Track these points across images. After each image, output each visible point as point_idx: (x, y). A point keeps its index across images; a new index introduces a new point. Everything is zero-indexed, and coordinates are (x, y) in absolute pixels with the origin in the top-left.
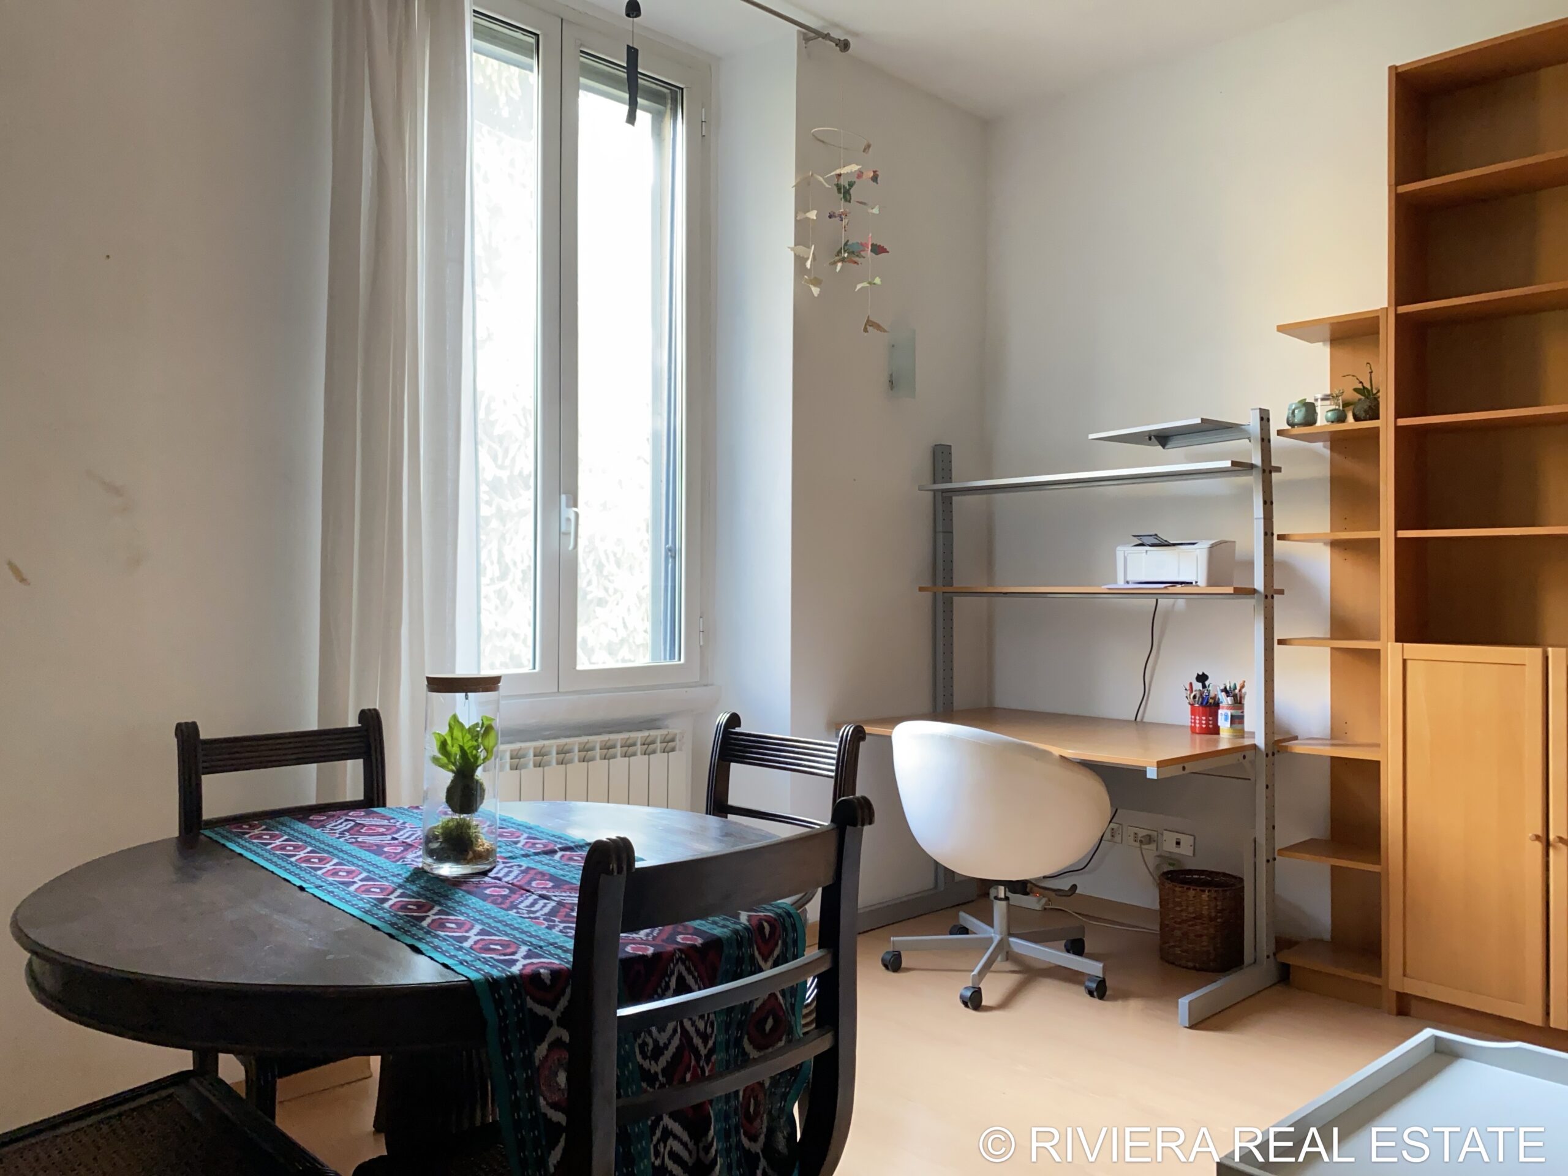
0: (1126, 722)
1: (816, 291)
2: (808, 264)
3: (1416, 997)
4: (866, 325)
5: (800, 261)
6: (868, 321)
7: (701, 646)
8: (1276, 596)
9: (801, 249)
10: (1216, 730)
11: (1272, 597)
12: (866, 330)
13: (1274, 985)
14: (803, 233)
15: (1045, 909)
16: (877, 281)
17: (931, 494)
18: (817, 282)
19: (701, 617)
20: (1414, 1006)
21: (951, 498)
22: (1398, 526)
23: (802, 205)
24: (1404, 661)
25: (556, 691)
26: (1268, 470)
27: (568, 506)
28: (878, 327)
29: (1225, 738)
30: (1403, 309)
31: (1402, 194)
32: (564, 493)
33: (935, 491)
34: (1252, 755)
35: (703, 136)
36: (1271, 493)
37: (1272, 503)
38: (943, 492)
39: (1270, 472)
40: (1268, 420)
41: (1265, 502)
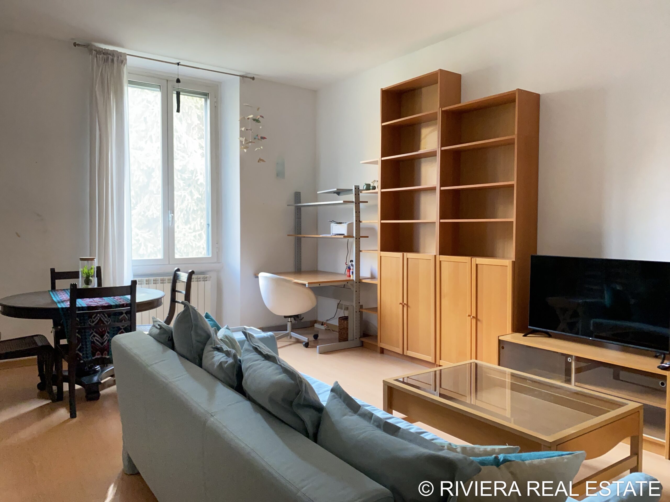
1: (245, 150)
2: (243, 143)
3: (385, 349)
5: (241, 142)
6: (260, 159)
7: (217, 252)
8: (361, 238)
9: (241, 138)
10: (350, 276)
11: (359, 238)
12: (259, 162)
13: (360, 346)
14: (242, 134)
15: (326, 329)
16: (262, 147)
17: (294, 207)
18: (246, 148)
19: (217, 244)
20: (385, 351)
21: (300, 208)
22: (382, 219)
23: (241, 127)
24: (381, 257)
25: (169, 262)
26: (358, 202)
27: (171, 214)
28: (263, 161)
29: (351, 278)
30: (383, 159)
31: (383, 126)
32: (170, 210)
33: (295, 206)
34: (351, 282)
35: (215, 106)
36: (359, 209)
37: (359, 212)
38: (298, 207)
39: (359, 203)
40: (359, 188)
41: (356, 212)
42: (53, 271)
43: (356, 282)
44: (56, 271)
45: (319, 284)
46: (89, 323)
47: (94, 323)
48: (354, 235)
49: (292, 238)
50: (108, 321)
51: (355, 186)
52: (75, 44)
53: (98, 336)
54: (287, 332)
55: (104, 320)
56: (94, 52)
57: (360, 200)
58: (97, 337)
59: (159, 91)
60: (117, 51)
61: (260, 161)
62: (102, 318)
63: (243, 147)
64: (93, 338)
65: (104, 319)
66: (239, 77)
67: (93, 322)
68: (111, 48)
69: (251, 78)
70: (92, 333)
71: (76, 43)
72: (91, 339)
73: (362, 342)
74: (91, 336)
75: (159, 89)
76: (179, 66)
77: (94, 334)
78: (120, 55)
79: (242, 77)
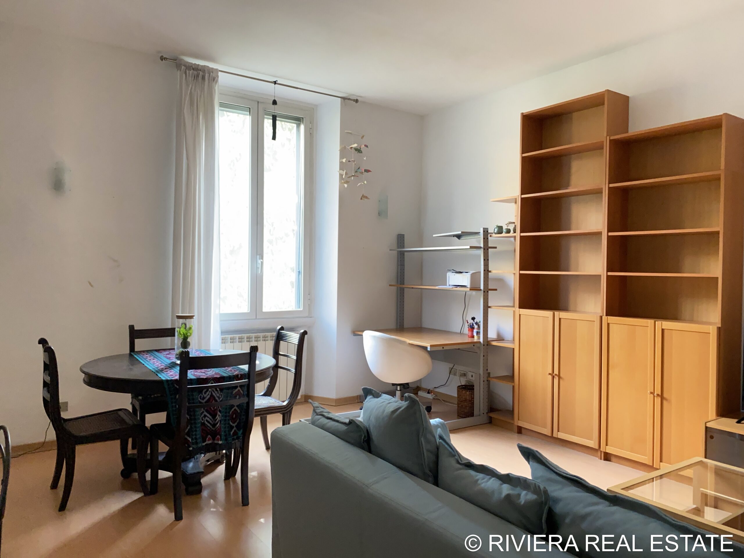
0: (458, 333)
1: (346, 185)
2: (344, 177)
3: (523, 428)
4: (362, 197)
5: (341, 175)
6: (363, 195)
7: (309, 304)
8: (489, 291)
9: (341, 171)
10: (473, 337)
11: (488, 292)
12: (361, 199)
13: (488, 423)
14: (342, 166)
16: (365, 182)
17: (397, 252)
18: (347, 182)
19: (309, 295)
20: (523, 431)
21: (404, 253)
22: (520, 269)
23: (342, 157)
24: (520, 315)
25: (255, 318)
26: (486, 248)
27: (259, 259)
28: (366, 197)
29: (476, 339)
30: (523, 196)
31: (524, 157)
32: (259, 255)
33: (398, 251)
34: (478, 345)
35: (310, 133)
36: (488, 256)
37: (488, 260)
38: (401, 252)
39: (488, 249)
40: (488, 231)
41: (484, 260)
42: (131, 328)
43: (484, 345)
44: (136, 329)
45: (442, 347)
46: (199, 399)
47: (205, 400)
48: (482, 288)
49: (394, 289)
50: (220, 396)
51: (483, 228)
52: (162, 58)
53: (208, 415)
55: (215, 396)
56: (183, 67)
57: (489, 246)
58: (208, 417)
59: (248, 115)
60: (208, 67)
61: (363, 198)
62: (214, 394)
63: (343, 181)
64: (204, 418)
65: (216, 394)
66: (340, 99)
67: (204, 398)
68: (201, 63)
69: (354, 100)
70: (203, 412)
71: (162, 56)
72: (201, 420)
73: (491, 418)
74: (202, 416)
75: (249, 113)
76: (276, 85)
77: (205, 413)
78: (211, 71)
79: (344, 98)
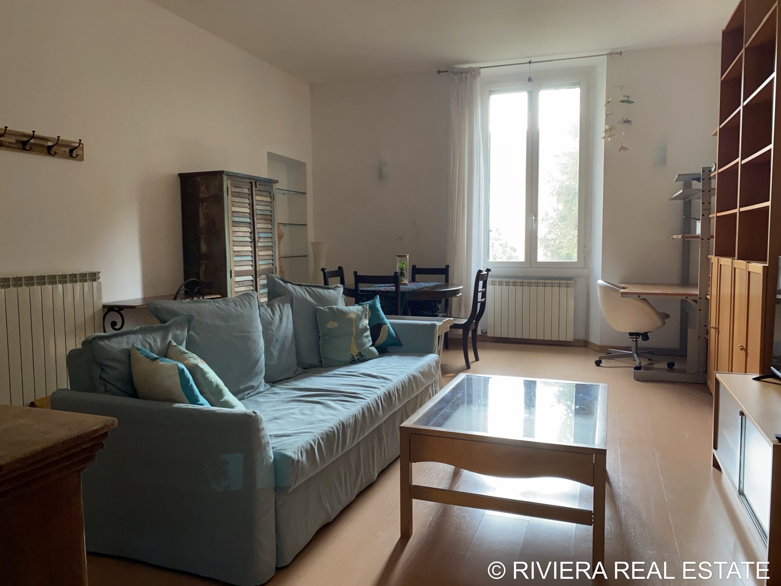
1: (609, 139)
4: (620, 148)
7: (584, 256)
11: (709, 239)
12: (620, 150)
17: (682, 201)
18: (610, 136)
19: (584, 247)
21: (690, 202)
25: (530, 267)
26: (707, 190)
27: (533, 216)
30: (721, 127)
32: (532, 213)
36: (710, 199)
37: (710, 203)
39: (710, 191)
40: (710, 171)
41: (703, 203)
42: (414, 267)
43: (699, 298)
48: (700, 235)
49: (678, 242)
51: (703, 168)
52: (439, 72)
54: (631, 352)
61: (622, 150)
63: (607, 136)
66: (606, 56)
69: (617, 53)
71: (439, 70)
76: (531, 64)
78: (473, 70)
79: (610, 54)
